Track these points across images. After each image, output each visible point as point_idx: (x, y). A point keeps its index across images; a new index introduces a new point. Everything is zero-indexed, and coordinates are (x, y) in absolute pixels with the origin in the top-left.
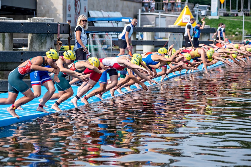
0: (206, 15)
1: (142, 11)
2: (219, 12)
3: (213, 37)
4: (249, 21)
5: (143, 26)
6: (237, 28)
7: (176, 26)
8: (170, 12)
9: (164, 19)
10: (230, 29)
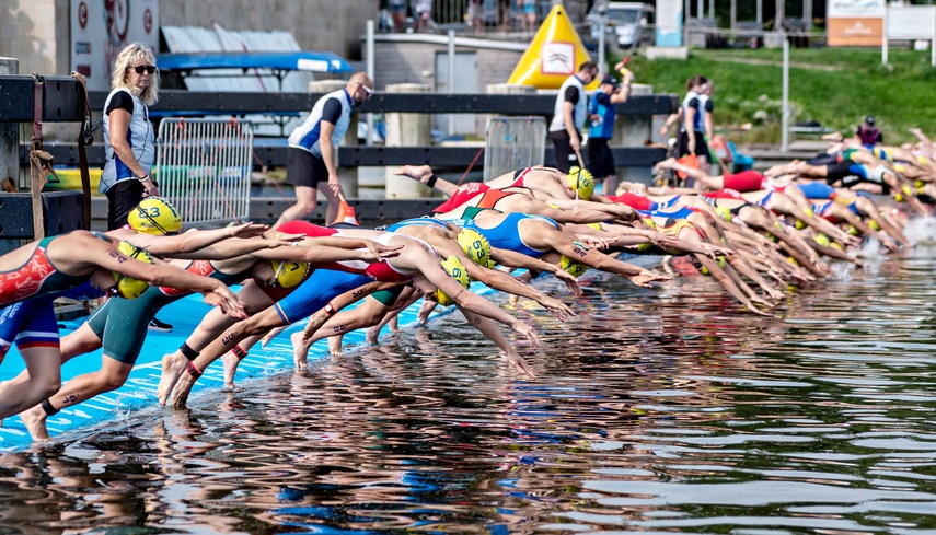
0: (638, 45)
1: (381, 27)
2: (687, 29)
3: (664, 130)
4: (807, 66)
5: (384, 88)
6: (760, 94)
7: (515, 88)
8: (493, 31)
9: (472, 59)
10: (731, 100)
